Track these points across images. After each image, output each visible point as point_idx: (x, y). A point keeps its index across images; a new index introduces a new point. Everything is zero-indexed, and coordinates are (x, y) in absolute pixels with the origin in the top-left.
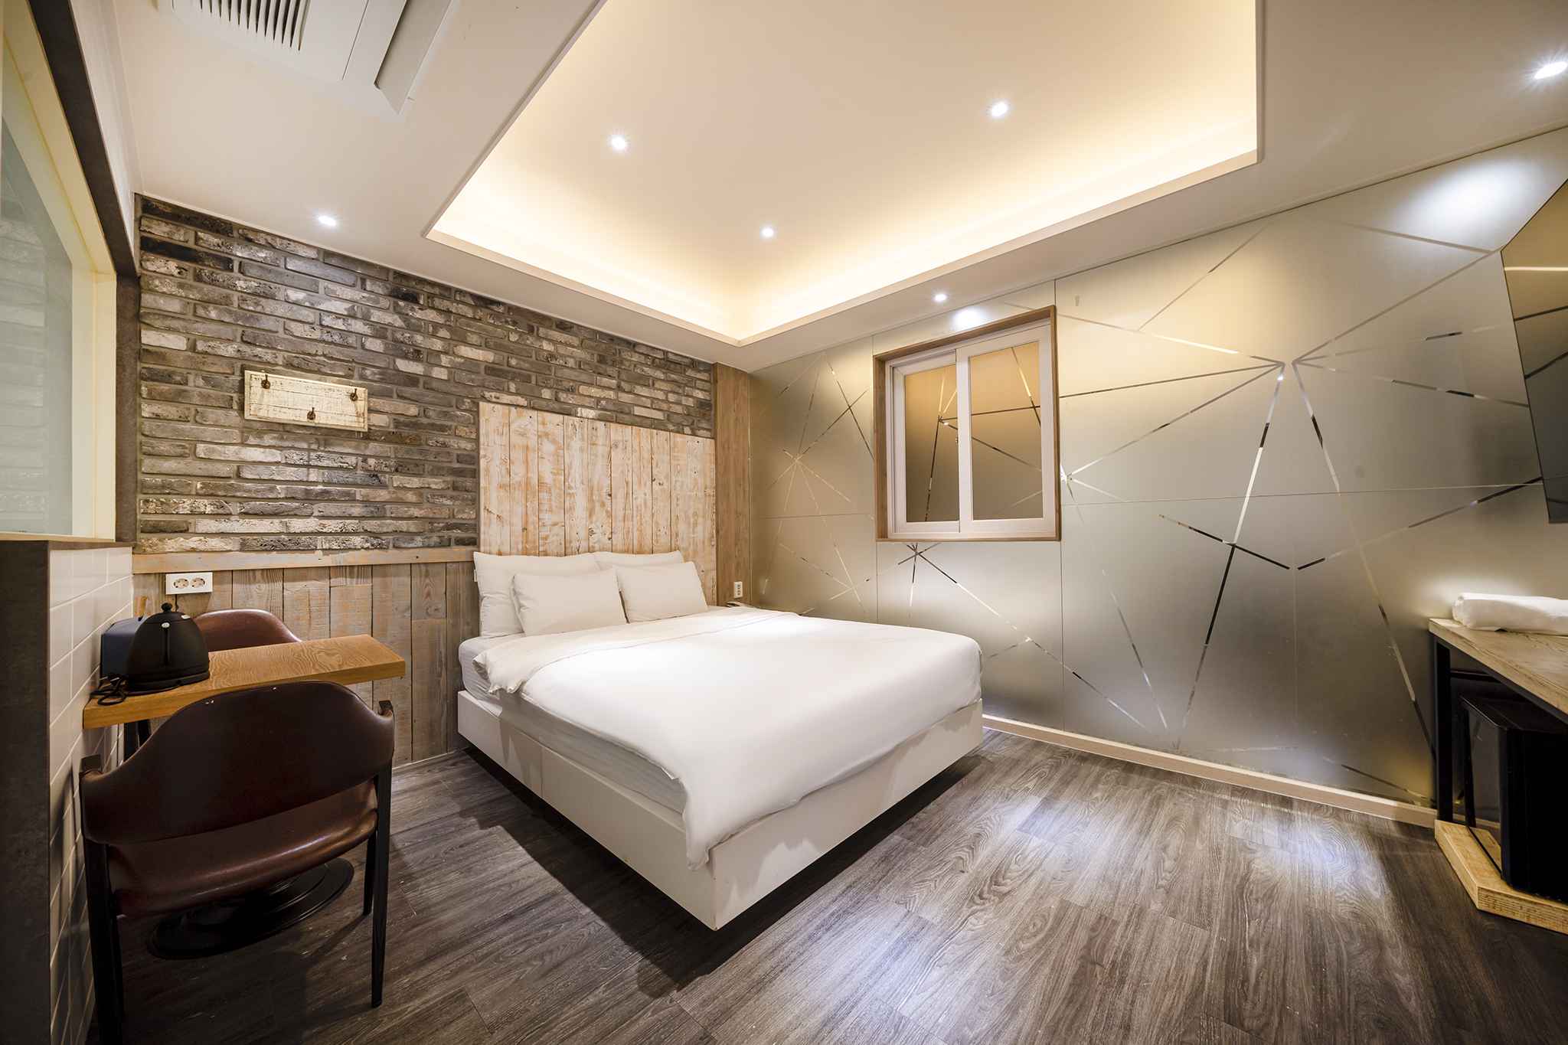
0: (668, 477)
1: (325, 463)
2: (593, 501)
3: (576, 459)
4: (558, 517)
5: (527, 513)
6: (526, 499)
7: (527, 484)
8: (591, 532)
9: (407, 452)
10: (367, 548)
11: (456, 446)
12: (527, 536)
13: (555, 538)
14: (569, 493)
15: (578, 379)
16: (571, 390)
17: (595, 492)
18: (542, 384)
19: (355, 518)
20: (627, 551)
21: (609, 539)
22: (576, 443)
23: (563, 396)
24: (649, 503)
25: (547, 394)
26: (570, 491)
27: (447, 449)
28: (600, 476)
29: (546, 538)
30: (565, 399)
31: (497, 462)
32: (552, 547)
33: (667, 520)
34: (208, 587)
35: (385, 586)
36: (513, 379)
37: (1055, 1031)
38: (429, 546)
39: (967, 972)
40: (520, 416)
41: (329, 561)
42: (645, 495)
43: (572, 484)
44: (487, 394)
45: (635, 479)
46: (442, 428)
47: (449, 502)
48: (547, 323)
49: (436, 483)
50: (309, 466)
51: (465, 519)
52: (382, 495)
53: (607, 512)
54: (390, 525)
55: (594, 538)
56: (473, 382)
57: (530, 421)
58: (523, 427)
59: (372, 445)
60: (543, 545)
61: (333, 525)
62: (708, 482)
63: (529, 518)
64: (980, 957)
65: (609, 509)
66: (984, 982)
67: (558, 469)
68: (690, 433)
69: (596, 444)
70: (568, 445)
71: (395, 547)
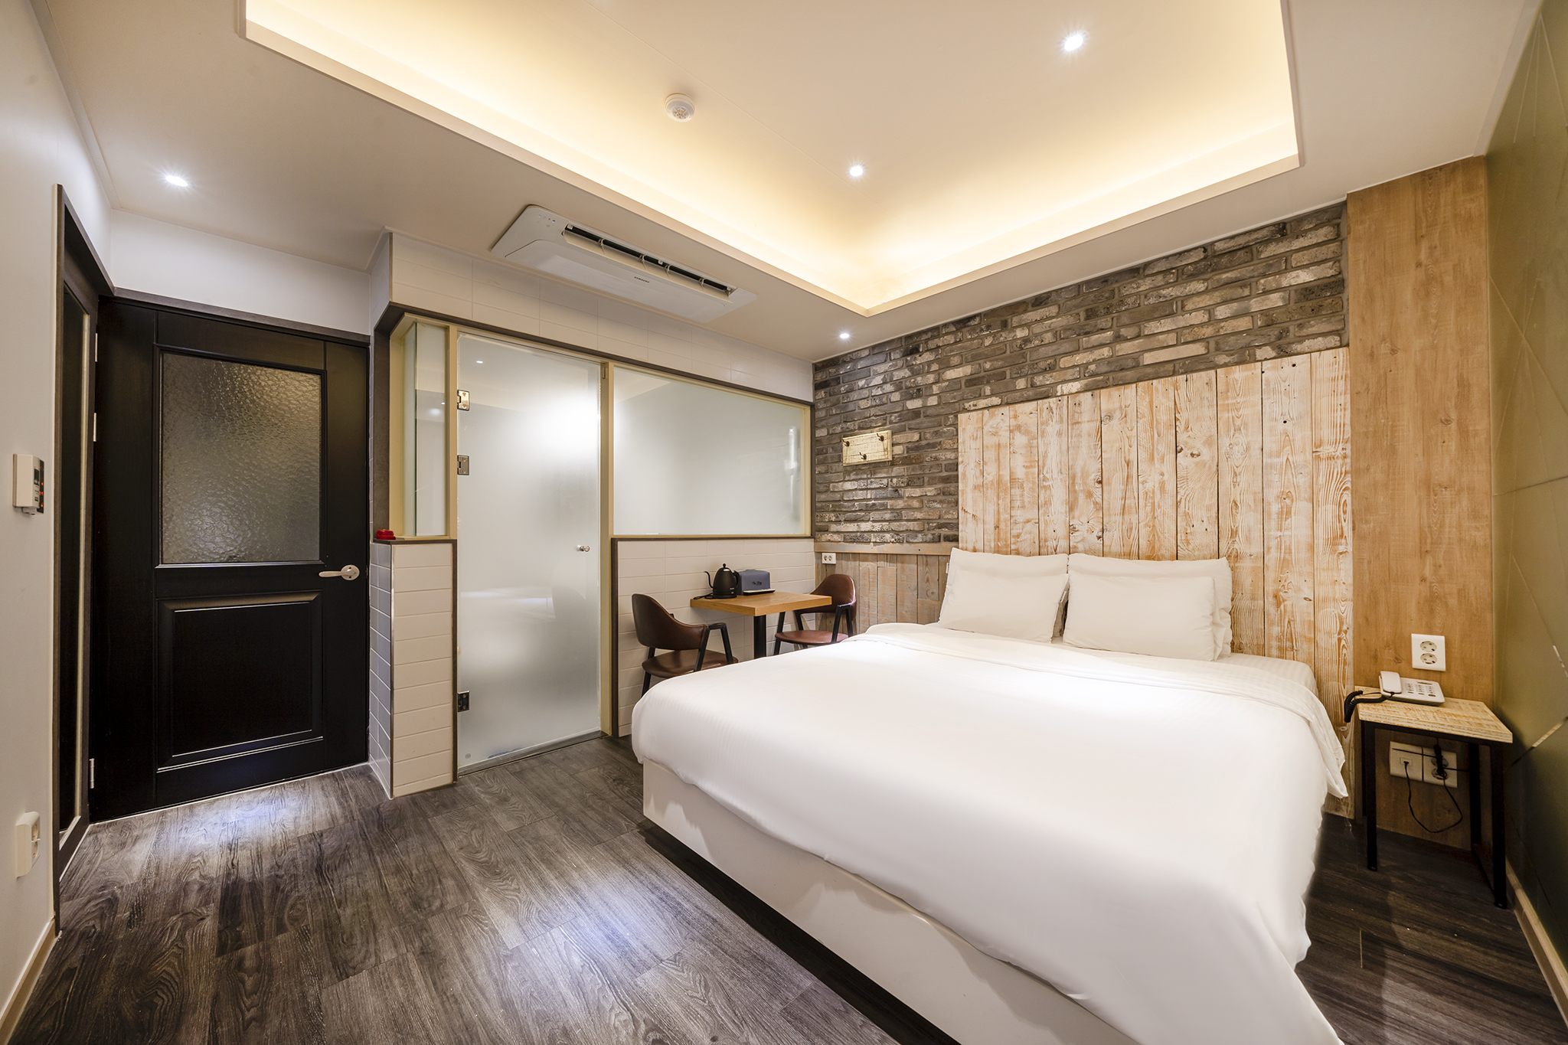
0: (1213, 442)
1: (874, 486)
2: (1075, 492)
3: (1053, 448)
4: (1032, 514)
5: (998, 511)
6: (998, 497)
7: (999, 482)
8: (1072, 529)
9: (913, 470)
10: (893, 542)
11: (944, 458)
12: (999, 533)
13: (1027, 536)
14: (1045, 486)
15: (1057, 352)
16: (1051, 369)
17: (1078, 480)
18: (1016, 376)
19: (886, 521)
20: (1128, 555)
21: (1099, 538)
22: (1053, 428)
23: (1039, 380)
24: (1170, 486)
25: (1021, 384)
26: (1045, 483)
27: (938, 462)
28: (1085, 461)
29: (1018, 536)
30: (1041, 381)
31: (972, 465)
32: (1025, 546)
33: (1208, 509)
34: (834, 561)
35: (903, 570)
36: (988, 382)
37: (467, 1029)
38: (926, 542)
39: (565, 985)
40: (992, 416)
41: (875, 549)
42: (1162, 474)
43: (1047, 476)
44: (967, 405)
45: (1143, 455)
46: (933, 446)
47: (938, 506)
48: (1021, 309)
49: (930, 491)
50: (867, 489)
51: (950, 519)
52: (900, 504)
53: (1096, 503)
54: (904, 525)
55: (1076, 538)
56: (955, 399)
57: (1003, 418)
58: (995, 426)
59: (895, 468)
60: (1014, 544)
61: (877, 526)
62: (1326, 433)
63: (1001, 516)
64: (574, 1002)
65: (1099, 500)
66: (547, 995)
67: (1031, 462)
68: (1274, 354)
69: (1078, 423)
70: (1043, 432)
71: (907, 542)
